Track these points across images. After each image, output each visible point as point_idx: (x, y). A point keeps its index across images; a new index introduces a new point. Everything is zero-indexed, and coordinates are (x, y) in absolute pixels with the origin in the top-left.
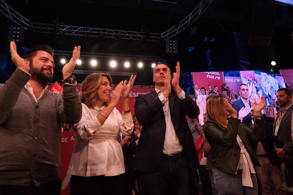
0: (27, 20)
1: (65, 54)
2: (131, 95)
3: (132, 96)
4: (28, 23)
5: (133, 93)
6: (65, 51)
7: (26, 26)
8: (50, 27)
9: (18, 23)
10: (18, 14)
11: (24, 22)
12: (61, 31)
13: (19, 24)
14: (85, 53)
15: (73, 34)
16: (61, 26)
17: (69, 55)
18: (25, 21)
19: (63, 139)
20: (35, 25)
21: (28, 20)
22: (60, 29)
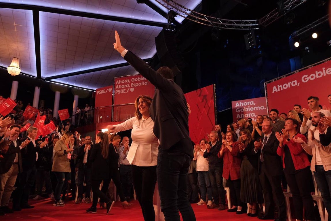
0: (254, 20)
4: (257, 22)
7: (256, 27)
9: (249, 29)
10: (245, 21)
11: (252, 25)
12: (288, 8)
13: (251, 29)
16: (285, 4)
18: (253, 23)
20: (262, 20)
21: (256, 20)
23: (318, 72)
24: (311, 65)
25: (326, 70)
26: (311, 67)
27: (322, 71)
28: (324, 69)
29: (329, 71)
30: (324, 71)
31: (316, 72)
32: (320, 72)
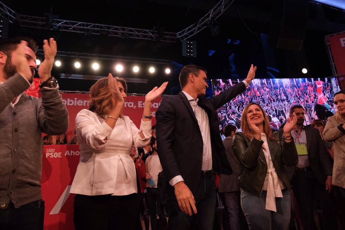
0: (12, 11)
1: (61, 55)
2: (141, 105)
3: (141, 107)
4: (14, 15)
5: (142, 103)
6: (61, 52)
7: (11, 19)
8: (42, 20)
10: (1, 3)
11: (8, 13)
12: (55, 26)
13: (3, 16)
14: (85, 55)
15: (70, 30)
16: (55, 21)
17: (65, 56)
18: (10, 12)
19: (56, 154)
20: (22, 18)
21: (14, 12)
22: (53, 24)
23: (70, 100)
24: (64, 90)
25: (77, 100)
26: (64, 92)
27: (74, 100)
28: (76, 99)
29: (80, 103)
30: (76, 101)
31: (68, 99)
32: (72, 101)
